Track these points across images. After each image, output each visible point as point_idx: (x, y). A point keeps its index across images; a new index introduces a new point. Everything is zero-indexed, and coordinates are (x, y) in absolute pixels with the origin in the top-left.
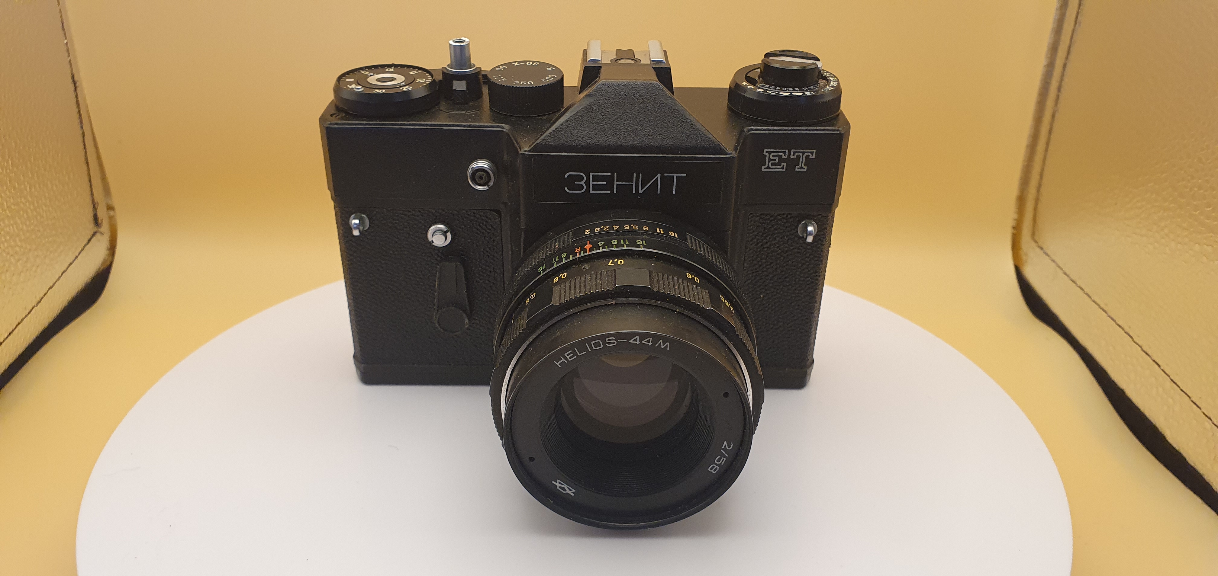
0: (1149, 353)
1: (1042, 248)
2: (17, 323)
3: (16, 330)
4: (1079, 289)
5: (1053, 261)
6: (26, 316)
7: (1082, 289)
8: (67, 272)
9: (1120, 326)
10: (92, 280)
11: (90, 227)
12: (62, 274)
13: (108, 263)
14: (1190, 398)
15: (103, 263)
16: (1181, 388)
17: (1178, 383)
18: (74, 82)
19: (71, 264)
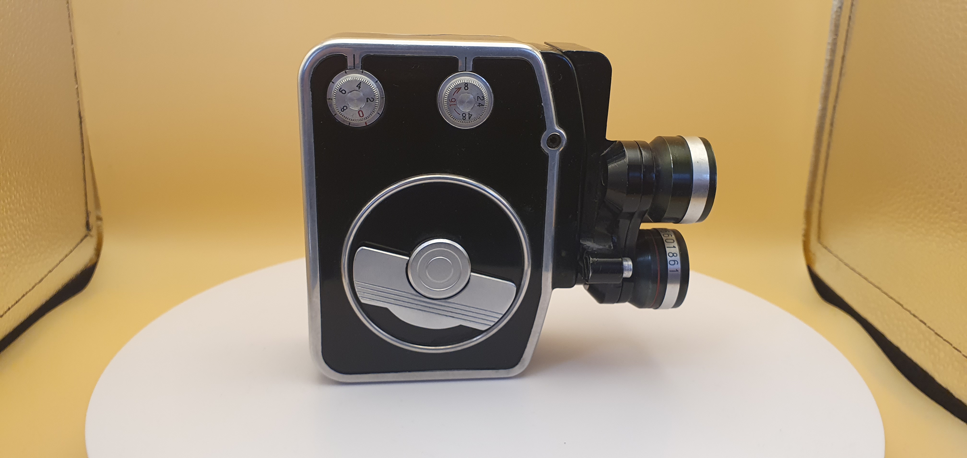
0: (916, 315)
1: (826, 248)
2: (22, 295)
3: (22, 300)
4: (858, 275)
5: (836, 256)
6: (30, 290)
7: (860, 274)
8: (63, 262)
9: (891, 298)
10: (81, 273)
11: (83, 230)
12: (60, 262)
13: (94, 261)
14: (951, 345)
15: (91, 260)
16: (945, 338)
17: (942, 335)
18: (80, 117)
19: (66, 256)
